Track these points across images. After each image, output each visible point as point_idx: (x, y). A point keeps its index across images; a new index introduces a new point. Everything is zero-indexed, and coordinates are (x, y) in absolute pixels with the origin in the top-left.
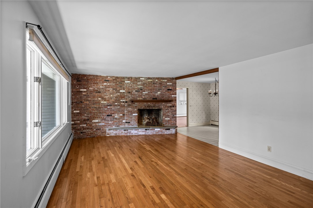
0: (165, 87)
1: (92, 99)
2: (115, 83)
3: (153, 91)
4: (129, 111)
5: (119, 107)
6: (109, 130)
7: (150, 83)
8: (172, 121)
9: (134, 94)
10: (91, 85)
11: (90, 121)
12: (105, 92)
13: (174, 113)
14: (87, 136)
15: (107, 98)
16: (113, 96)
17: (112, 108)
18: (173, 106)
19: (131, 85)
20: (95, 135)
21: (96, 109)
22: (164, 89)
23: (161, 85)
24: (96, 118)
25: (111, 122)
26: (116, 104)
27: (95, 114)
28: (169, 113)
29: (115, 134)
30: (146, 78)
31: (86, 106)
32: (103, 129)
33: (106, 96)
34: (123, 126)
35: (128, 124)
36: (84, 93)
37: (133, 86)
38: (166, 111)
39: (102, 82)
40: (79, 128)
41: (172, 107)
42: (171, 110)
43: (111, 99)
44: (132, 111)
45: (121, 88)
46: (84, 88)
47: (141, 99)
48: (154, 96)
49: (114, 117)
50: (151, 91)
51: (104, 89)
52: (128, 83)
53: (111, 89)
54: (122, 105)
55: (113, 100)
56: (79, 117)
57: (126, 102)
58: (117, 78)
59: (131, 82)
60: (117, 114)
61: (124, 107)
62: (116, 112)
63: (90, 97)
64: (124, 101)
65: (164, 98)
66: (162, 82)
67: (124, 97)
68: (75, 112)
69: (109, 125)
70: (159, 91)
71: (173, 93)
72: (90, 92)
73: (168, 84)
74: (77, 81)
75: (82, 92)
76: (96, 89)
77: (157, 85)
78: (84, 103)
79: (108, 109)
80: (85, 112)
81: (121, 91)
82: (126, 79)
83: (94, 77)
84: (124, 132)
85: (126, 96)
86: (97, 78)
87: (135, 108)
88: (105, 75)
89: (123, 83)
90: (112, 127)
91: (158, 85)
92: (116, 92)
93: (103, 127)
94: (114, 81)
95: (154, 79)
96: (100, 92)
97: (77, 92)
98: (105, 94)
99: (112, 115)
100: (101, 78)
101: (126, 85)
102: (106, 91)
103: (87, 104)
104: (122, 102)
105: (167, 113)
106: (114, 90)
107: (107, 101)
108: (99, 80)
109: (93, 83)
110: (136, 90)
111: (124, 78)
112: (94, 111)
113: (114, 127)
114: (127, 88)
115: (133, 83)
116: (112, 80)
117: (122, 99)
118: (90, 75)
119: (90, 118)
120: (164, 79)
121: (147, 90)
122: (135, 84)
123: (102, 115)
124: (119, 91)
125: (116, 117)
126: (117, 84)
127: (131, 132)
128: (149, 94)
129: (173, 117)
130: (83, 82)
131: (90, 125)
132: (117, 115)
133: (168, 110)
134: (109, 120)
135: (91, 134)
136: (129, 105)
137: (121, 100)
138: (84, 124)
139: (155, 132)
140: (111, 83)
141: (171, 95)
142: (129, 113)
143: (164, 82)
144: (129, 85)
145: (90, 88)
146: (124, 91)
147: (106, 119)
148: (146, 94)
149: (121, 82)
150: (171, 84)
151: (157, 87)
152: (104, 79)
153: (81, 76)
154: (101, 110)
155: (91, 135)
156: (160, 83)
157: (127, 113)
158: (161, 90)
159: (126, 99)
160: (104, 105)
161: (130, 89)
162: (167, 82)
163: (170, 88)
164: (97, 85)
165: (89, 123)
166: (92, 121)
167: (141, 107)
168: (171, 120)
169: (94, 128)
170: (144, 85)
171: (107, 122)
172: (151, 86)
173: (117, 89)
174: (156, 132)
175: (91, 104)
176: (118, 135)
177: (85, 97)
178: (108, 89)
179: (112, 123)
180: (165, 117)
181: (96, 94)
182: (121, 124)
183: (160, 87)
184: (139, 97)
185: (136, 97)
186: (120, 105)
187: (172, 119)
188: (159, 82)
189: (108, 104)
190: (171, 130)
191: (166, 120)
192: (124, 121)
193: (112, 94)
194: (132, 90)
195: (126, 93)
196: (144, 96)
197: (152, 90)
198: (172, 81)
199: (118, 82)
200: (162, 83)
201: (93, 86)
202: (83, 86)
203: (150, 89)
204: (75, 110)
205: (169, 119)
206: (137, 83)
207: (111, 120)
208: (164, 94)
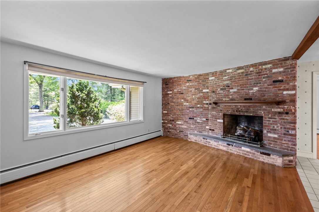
0: (267, 77)
1: (176, 100)
2: (197, 82)
3: (244, 87)
4: (213, 116)
5: (202, 110)
6: (191, 134)
7: (240, 76)
8: (285, 142)
9: (219, 93)
10: (176, 87)
11: (175, 122)
12: (187, 93)
13: (288, 126)
14: (173, 135)
15: (189, 99)
16: (195, 97)
17: (194, 111)
18: (287, 113)
19: (216, 82)
20: (179, 136)
21: (179, 111)
22: (265, 82)
23: (259, 75)
24: (179, 119)
25: (193, 126)
26: (199, 106)
27: (178, 116)
28: (276, 124)
29: (195, 140)
30: (235, 68)
31: (172, 107)
32: (185, 132)
33: (189, 97)
34: (206, 133)
35: (212, 132)
36: (170, 96)
37: (218, 83)
38: (270, 121)
39: (185, 83)
40: (167, 127)
41: (284, 115)
42: (281, 119)
43: (194, 100)
44: (216, 116)
45: (204, 87)
46: (171, 91)
47: (227, 99)
48: (246, 95)
49: (196, 120)
50: (242, 87)
51: (186, 90)
52: (212, 80)
53: (193, 89)
54: (205, 108)
55: (195, 102)
56: (167, 117)
57: (210, 104)
58: (200, 75)
59: (215, 78)
60: (200, 117)
61: (208, 110)
62: (199, 115)
63: (174, 99)
64: (208, 102)
65: (266, 97)
66: (262, 70)
67: (208, 98)
68: (164, 112)
69: (191, 129)
70: (256, 86)
71: (287, 87)
72: (175, 94)
73: (274, 71)
74: (166, 85)
75: (169, 94)
76: (179, 90)
77: (252, 76)
78: (170, 104)
79: (190, 111)
80: (171, 113)
81: (204, 91)
82: (210, 75)
83: (178, 78)
84: (203, 140)
85: (210, 96)
86: (180, 80)
87: (219, 113)
88: (187, 75)
89: (207, 81)
90: (194, 131)
91: (254, 76)
92: (198, 92)
93: (185, 130)
94: (196, 80)
95: (248, 67)
96: (183, 93)
97: (166, 94)
98: (188, 95)
99: (195, 118)
100: (184, 79)
101: (210, 83)
102: (188, 91)
103: (172, 106)
104: (205, 104)
105: (271, 124)
106: (197, 90)
107: (189, 102)
108: (182, 81)
109: (177, 85)
110: (221, 88)
111: (207, 74)
112: (178, 112)
113: (196, 132)
114: (211, 86)
115: (218, 79)
116: (194, 79)
117: (205, 100)
118: (175, 78)
119: (175, 119)
120: (265, 63)
121: (235, 86)
122: (220, 80)
123: (184, 117)
124: (202, 91)
125: (198, 121)
126: (200, 83)
127: (210, 142)
128: (239, 92)
129: (285, 134)
130: (170, 85)
131: (175, 126)
132: (199, 119)
133: (274, 120)
134: (191, 124)
135: (175, 134)
136: (213, 108)
137: (204, 102)
138: (170, 124)
139: (241, 152)
140: (193, 82)
141: (281, 92)
142: (213, 118)
143: (266, 69)
144: (214, 82)
145: (175, 90)
146: (207, 90)
147: (187, 122)
148: (234, 92)
149: (204, 80)
150: (282, 70)
151: (252, 79)
152: (186, 79)
153: (168, 80)
154: (184, 112)
155: (175, 136)
156: (257, 73)
157: (211, 117)
158: (260, 83)
159: (210, 100)
160: (187, 107)
161: (214, 88)
162: (271, 68)
163: (280, 78)
164: (180, 87)
165: (174, 124)
166: (176, 122)
167: (227, 111)
168: (282, 140)
169: (178, 129)
170: (231, 79)
171: (189, 125)
172: (242, 80)
173: (200, 89)
174: (244, 152)
175: (175, 106)
176: (197, 142)
177: (171, 98)
178: (190, 89)
179: (195, 128)
180: (268, 132)
181: (179, 95)
182: (204, 131)
183: (258, 78)
184: (225, 98)
185: (221, 98)
186: (203, 108)
187: (285, 137)
188: (256, 71)
189: (191, 105)
190: (271, 156)
191: (270, 137)
192: (207, 127)
193: (194, 95)
194: (216, 88)
195: (210, 92)
196: (231, 95)
197: (243, 85)
198: (285, 63)
199: (200, 81)
200: (261, 72)
201: (177, 88)
202: (169, 89)
203: (241, 85)
204: (164, 111)
205: (276, 136)
206: (222, 78)
207: (193, 124)
208: (265, 91)
